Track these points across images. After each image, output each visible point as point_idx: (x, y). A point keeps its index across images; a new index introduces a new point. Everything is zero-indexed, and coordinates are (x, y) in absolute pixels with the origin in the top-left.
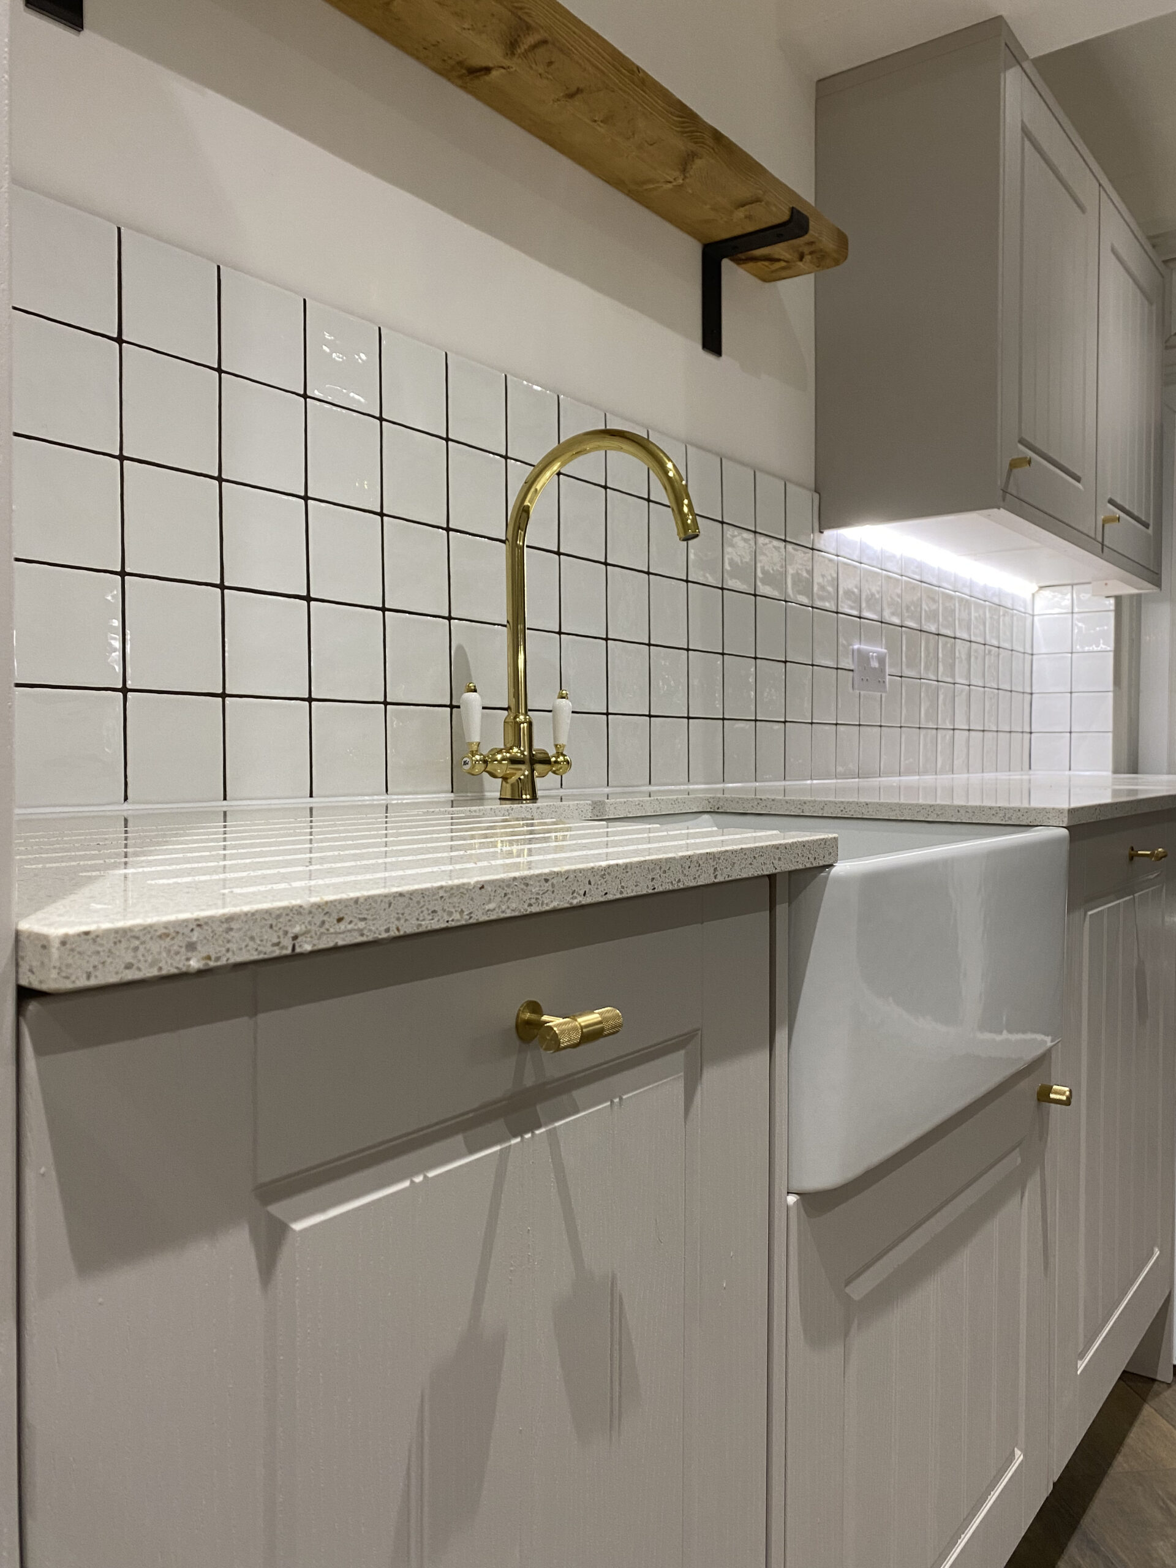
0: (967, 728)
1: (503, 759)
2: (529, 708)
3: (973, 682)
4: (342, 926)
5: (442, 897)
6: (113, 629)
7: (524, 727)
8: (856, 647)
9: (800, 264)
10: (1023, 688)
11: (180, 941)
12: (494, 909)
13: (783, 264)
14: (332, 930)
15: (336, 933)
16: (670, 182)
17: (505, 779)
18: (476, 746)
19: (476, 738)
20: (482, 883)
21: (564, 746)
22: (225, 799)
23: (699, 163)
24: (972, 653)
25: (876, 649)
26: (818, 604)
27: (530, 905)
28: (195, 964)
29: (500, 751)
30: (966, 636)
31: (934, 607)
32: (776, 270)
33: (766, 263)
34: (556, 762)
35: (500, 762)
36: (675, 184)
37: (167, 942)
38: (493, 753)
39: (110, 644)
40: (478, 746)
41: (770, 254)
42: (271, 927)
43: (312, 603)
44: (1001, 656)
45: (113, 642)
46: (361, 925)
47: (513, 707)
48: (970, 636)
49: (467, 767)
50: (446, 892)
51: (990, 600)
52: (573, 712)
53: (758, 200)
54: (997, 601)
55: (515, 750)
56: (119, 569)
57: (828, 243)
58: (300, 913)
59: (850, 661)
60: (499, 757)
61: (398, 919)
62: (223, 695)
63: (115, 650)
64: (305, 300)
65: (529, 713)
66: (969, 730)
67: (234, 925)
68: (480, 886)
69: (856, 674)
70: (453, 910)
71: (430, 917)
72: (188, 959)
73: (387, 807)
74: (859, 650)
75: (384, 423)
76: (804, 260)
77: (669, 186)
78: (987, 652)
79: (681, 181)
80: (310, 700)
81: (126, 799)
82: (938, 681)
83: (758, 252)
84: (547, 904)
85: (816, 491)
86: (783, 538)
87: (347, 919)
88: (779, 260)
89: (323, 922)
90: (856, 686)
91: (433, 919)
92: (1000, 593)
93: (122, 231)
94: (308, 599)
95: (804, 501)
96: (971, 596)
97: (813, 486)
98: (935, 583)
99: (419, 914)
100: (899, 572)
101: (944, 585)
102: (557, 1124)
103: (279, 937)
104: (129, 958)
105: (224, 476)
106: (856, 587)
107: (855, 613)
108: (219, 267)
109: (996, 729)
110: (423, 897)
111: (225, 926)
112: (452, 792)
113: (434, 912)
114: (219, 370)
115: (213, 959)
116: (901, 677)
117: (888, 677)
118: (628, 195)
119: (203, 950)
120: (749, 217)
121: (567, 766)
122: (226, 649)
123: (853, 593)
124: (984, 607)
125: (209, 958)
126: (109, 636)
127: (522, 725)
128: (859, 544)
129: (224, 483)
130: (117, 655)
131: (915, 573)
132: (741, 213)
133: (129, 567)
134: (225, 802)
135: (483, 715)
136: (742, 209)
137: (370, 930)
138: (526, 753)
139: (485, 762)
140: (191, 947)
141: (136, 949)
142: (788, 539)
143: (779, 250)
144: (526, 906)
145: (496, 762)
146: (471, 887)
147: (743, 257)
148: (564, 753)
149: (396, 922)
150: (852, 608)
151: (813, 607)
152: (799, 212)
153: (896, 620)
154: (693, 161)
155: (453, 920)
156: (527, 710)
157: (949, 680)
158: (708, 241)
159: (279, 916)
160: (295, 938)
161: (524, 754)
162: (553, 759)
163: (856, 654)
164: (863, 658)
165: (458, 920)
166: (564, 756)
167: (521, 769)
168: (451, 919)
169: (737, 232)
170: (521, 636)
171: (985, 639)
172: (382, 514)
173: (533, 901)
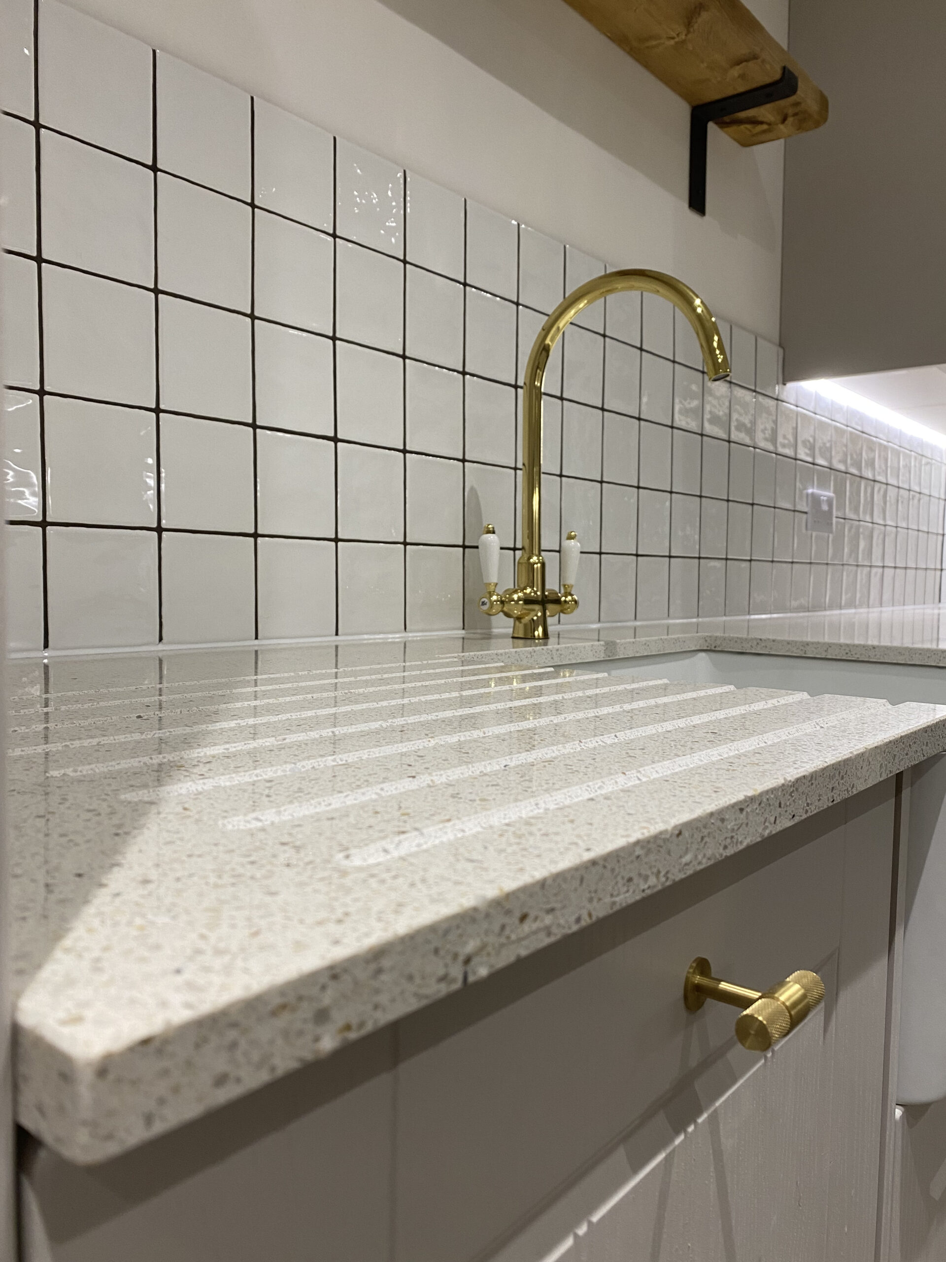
0: (893, 565)
1: (519, 599)
2: (542, 548)
3: (899, 525)
4: (527, 927)
5: (638, 857)
6: (148, 467)
7: (537, 567)
8: (810, 491)
9: (782, 127)
10: (937, 530)
11: (306, 1011)
12: (691, 862)
13: (765, 127)
14: (513, 937)
15: (520, 940)
16: (673, 38)
17: (519, 619)
18: (494, 587)
19: (494, 579)
20: (679, 828)
21: (572, 586)
22: (256, 638)
23: (705, 16)
24: (900, 498)
25: (827, 494)
26: (781, 450)
27: (725, 847)
28: (328, 1043)
29: (515, 592)
30: (895, 483)
31: (871, 455)
32: (757, 134)
33: (748, 126)
34: (565, 601)
35: (517, 602)
36: (677, 40)
37: (282, 1021)
38: (508, 592)
39: (146, 482)
40: (496, 586)
41: (754, 117)
42: (436, 951)
43: (339, 444)
44: (922, 502)
45: (148, 480)
46: (548, 920)
47: (527, 547)
48: (898, 482)
49: (485, 608)
50: (642, 847)
51: (915, 450)
52: (582, 552)
53: (755, 57)
54: (920, 452)
55: (528, 590)
56: (153, 406)
57: (812, 106)
58: (473, 920)
59: (805, 504)
60: (515, 597)
61: (591, 900)
62: (255, 535)
63: (150, 488)
64: (335, 138)
65: (543, 553)
66: (895, 567)
67: (386, 963)
68: (677, 832)
69: (809, 516)
70: (649, 873)
71: (625, 889)
72: (317, 1039)
73: (405, 644)
74: (813, 494)
75: (408, 266)
76: (786, 122)
77: (672, 42)
78: (911, 497)
79: (683, 37)
80: (336, 540)
81: (161, 639)
82: (873, 523)
83: (743, 115)
84: (741, 842)
85: (781, 345)
86: (753, 388)
87: (532, 914)
88: (762, 123)
89: (503, 927)
90: (809, 527)
91: (628, 891)
92: (921, 444)
93: (158, 55)
94: (335, 439)
95: (771, 354)
96: (900, 447)
97: (777, 341)
98: (873, 434)
99: (613, 888)
100: (845, 423)
101: (881, 436)
102: (718, 1104)
103: (446, 966)
104: (221, 1065)
105: (256, 314)
106: (811, 436)
107: (810, 459)
108: (252, 98)
109: (915, 567)
110: (618, 861)
111: (373, 967)
112: (463, 629)
113: (630, 880)
114: (253, 205)
115: (354, 1027)
116: (845, 519)
117: (834, 520)
118: (629, 53)
119: (339, 1018)
120: (742, 76)
121: (574, 606)
122: (258, 488)
123: (809, 441)
124: (910, 456)
125: (348, 1027)
126: (144, 475)
127: (535, 566)
128: (814, 394)
129: (256, 321)
130: (152, 493)
131: (857, 424)
132: (736, 72)
133: (164, 404)
134: (256, 641)
135: (500, 554)
136: (738, 67)
137: (559, 925)
138: (539, 593)
139: (502, 602)
140: (322, 1016)
141: (233, 1046)
142: (758, 390)
143: (765, 112)
144: (721, 850)
145: (513, 603)
146: (668, 836)
147: (728, 121)
148: (572, 593)
149: (588, 906)
150: (807, 455)
151: (776, 454)
152: (789, 71)
153: (842, 467)
154: (699, 14)
155: (649, 887)
156: (540, 550)
157: (882, 522)
158: (696, 103)
159: (447, 932)
160: (468, 961)
161: (536, 594)
162: (563, 599)
163: (810, 499)
164: (816, 500)
165: (654, 887)
166: (572, 595)
167: (534, 610)
168: (646, 886)
169: (730, 92)
170: (536, 478)
171: (910, 486)
172: (404, 357)
173: (729, 840)
